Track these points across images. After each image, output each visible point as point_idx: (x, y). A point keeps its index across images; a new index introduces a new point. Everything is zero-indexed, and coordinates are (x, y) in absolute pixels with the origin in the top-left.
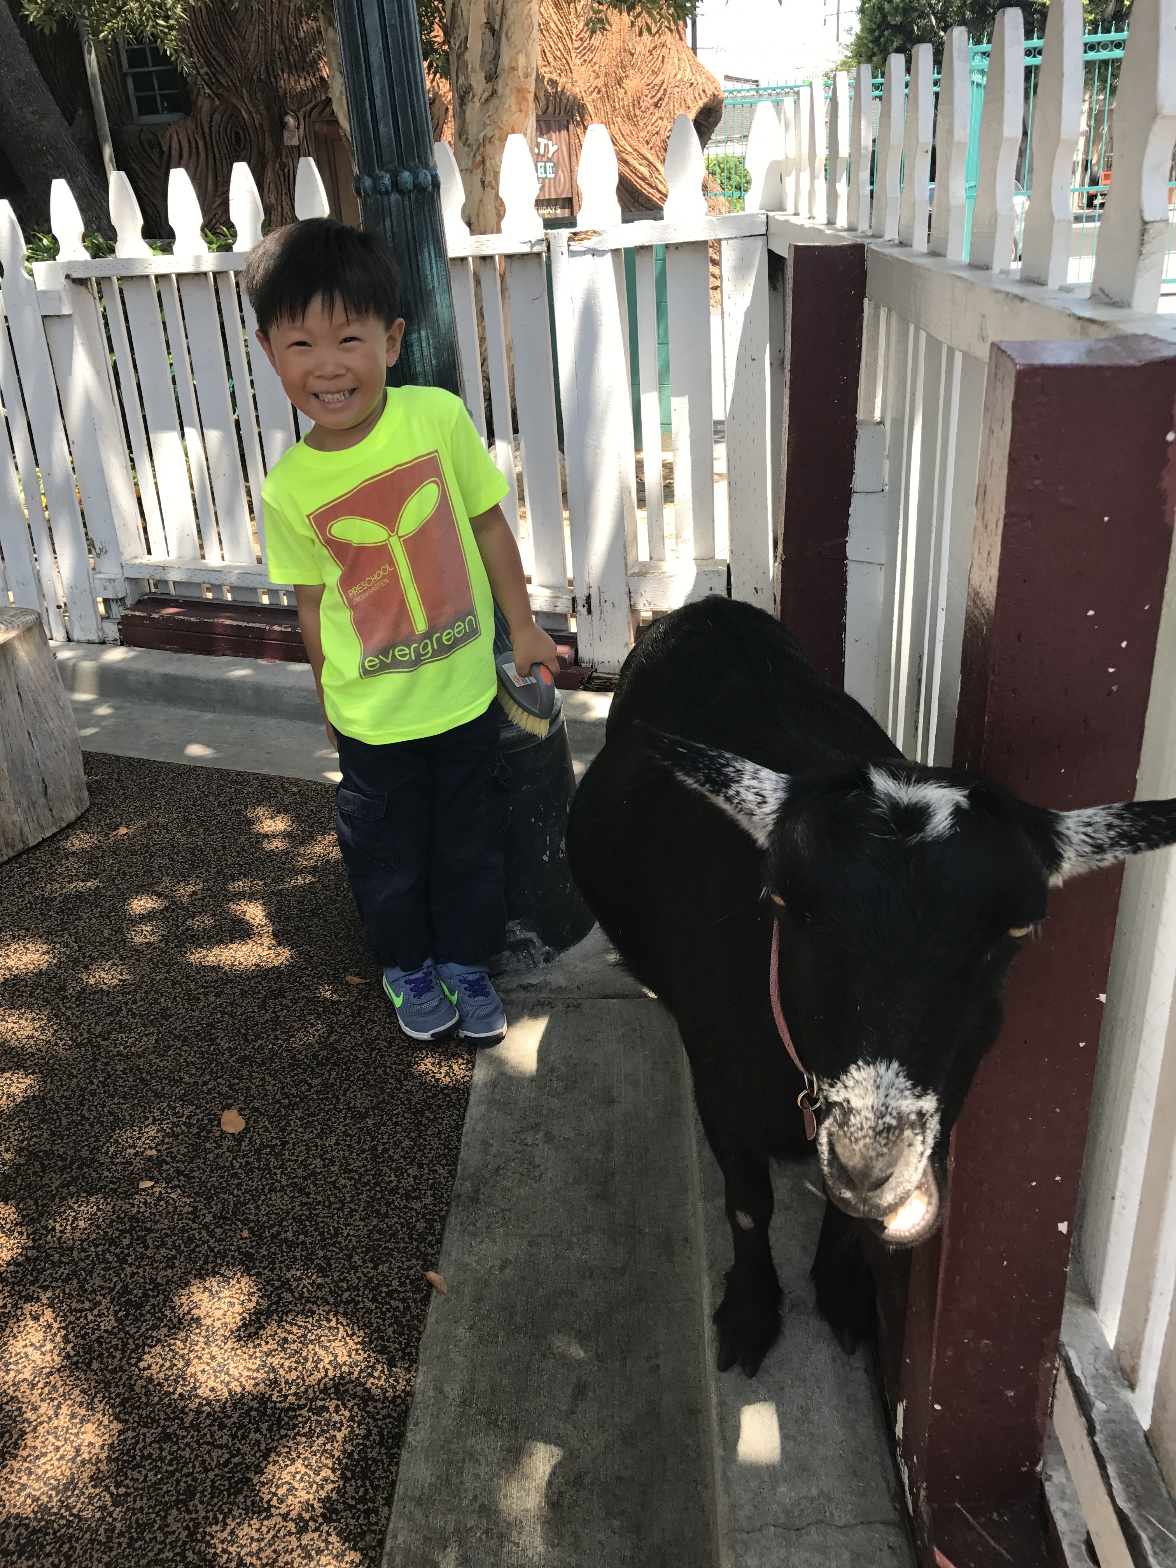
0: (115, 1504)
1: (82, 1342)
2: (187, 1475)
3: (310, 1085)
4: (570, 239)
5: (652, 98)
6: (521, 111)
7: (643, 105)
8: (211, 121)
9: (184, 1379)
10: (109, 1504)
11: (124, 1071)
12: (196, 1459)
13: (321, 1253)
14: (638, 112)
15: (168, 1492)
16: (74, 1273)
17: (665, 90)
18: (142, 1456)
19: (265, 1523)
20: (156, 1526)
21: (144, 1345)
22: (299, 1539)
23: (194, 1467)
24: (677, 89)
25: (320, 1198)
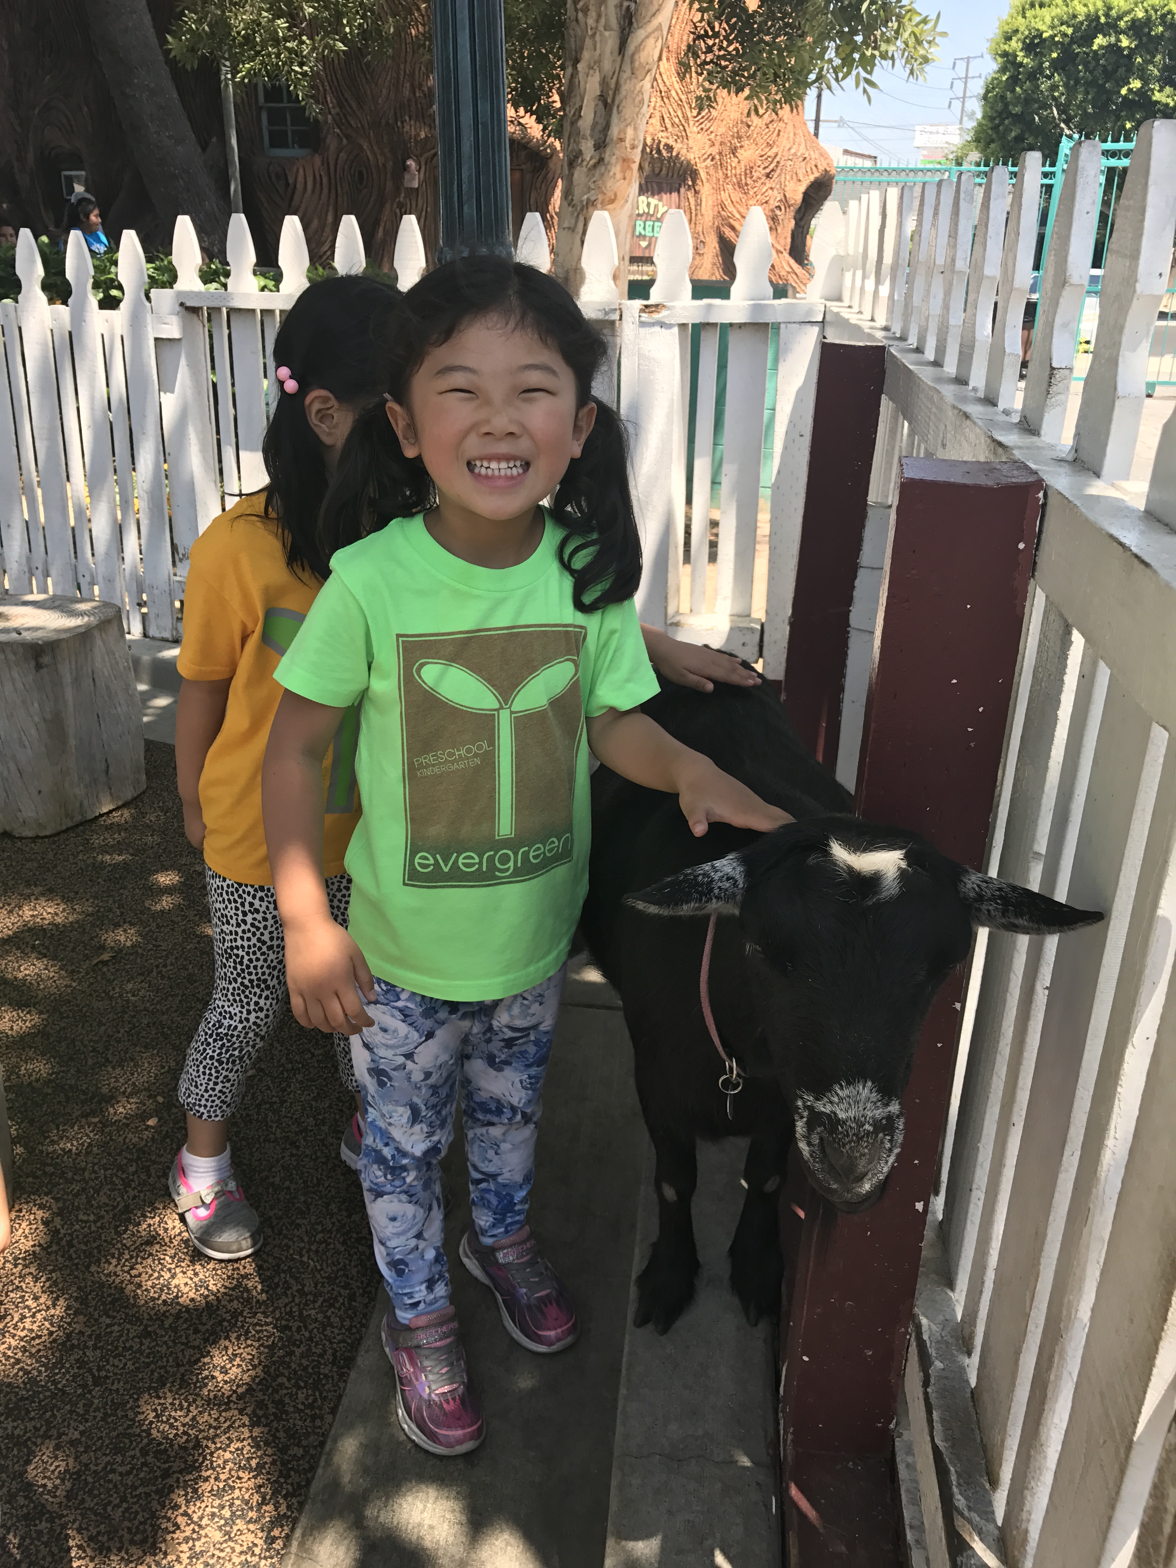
0: (95, 1384)
1: (84, 1248)
2: (161, 1368)
3: (313, 1055)
4: (642, 311)
5: (765, 168)
6: (624, 179)
7: (755, 175)
8: (337, 159)
9: (169, 1289)
10: (90, 1383)
11: (148, 1025)
12: (171, 1354)
13: (302, 1199)
14: (749, 181)
15: (142, 1379)
16: (84, 1190)
17: (778, 162)
18: (124, 1348)
19: (224, 1414)
20: (129, 1406)
21: (137, 1256)
22: (251, 1431)
23: (168, 1361)
24: (790, 163)
25: (308, 1152)
